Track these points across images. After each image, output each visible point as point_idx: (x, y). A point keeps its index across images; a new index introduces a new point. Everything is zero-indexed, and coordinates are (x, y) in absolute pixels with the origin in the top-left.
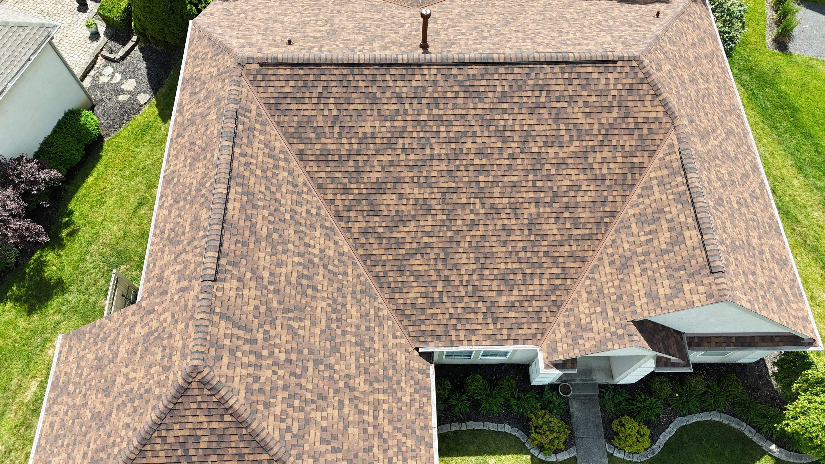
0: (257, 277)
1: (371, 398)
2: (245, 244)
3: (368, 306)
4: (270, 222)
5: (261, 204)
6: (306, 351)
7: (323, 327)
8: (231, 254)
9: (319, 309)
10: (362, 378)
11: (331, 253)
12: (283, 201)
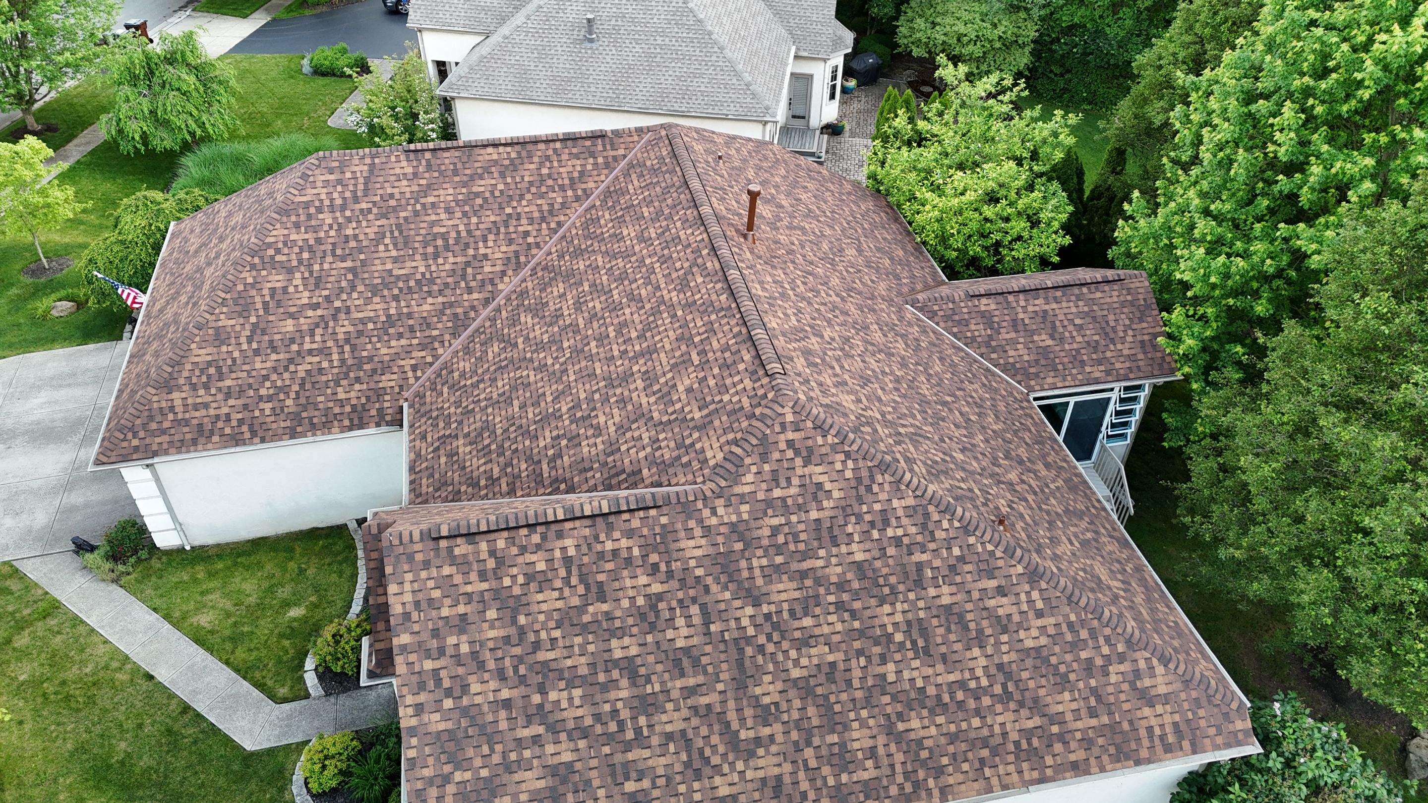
0: (425, 191)
1: (330, 344)
2: (455, 172)
3: (440, 325)
4: (492, 193)
5: (509, 180)
6: (362, 257)
7: (395, 272)
8: (439, 162)
9: (414, 264)
10: (351, 329)
11: (487, 269)
12: (524, 203)
